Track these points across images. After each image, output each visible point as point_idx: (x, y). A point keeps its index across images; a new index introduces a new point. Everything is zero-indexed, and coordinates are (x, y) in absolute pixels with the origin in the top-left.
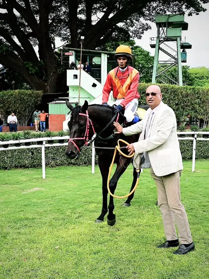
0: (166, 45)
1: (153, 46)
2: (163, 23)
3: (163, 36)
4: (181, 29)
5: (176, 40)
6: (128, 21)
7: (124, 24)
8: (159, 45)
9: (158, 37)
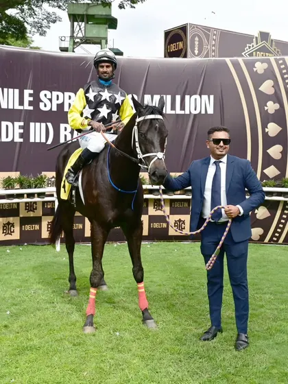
0: (84, 49)
1: (64, 50)
2: (79, 15)
3: (80, 35)
4: (107, 26)
5: (100, 43)
6: (26, 7)
7: (19, 11)
8: (74, 48)
9: (72, 37)
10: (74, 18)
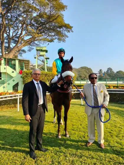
1: (35, 58)
4: (45, 52)
5: (44, 56)
9: (37, 55)
10: (37, 50)
